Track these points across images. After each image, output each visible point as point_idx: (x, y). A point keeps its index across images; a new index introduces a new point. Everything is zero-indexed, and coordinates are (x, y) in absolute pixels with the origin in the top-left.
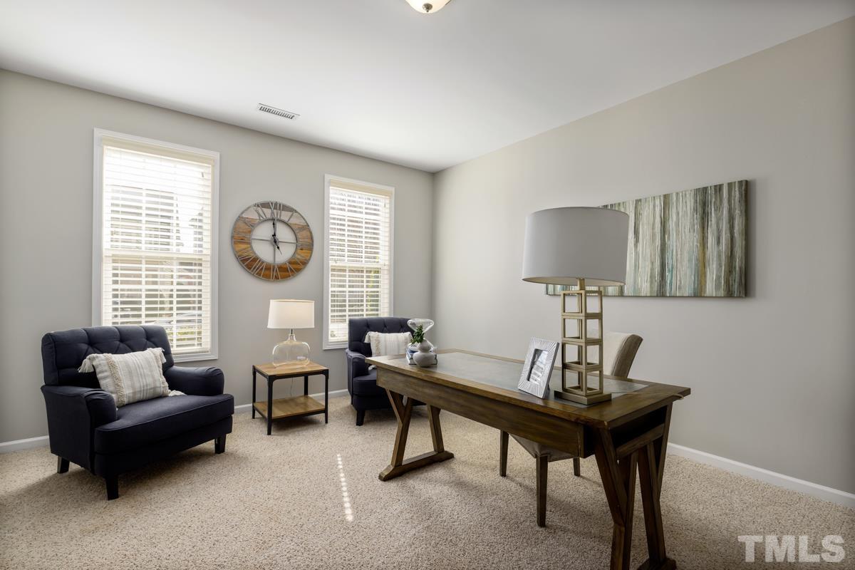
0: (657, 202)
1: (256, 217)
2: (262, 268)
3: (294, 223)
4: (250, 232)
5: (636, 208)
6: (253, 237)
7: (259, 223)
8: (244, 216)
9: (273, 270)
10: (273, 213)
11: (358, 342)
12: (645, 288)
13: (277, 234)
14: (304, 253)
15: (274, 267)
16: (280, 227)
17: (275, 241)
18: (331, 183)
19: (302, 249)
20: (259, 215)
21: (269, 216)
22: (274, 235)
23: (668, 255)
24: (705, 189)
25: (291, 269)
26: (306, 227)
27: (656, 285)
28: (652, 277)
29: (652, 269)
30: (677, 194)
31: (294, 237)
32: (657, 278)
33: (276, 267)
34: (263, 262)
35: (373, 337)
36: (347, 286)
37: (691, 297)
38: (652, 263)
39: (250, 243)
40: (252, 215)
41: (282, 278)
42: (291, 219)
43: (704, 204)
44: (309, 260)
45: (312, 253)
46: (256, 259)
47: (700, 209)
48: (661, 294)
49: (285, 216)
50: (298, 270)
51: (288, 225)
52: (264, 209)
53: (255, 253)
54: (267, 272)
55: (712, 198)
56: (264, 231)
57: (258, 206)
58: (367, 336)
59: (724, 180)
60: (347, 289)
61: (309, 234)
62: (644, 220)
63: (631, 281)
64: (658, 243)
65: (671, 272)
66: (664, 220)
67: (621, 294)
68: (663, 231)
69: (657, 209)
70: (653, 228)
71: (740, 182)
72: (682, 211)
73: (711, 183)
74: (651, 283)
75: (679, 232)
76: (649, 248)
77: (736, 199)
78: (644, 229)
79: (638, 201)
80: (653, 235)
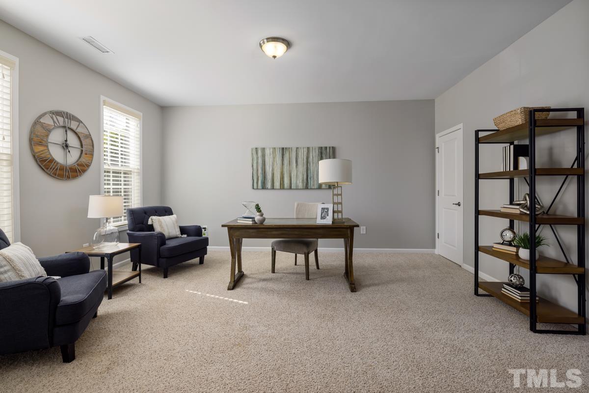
0: (305, 150)
1: (51, 123)
2: (57, 169)
3: (81, 131)
4: (47, 136)
5: (296, 151)
6: (49, 141)
7: (53, 129)
8: (42, 120)
9: (66, 171)
10: (64, 121)
11: (141, 225)
12: (300, 185)
13: (68, 140)
14: (88, 157)
15: (66, 167)
16: (70, 133)
17: (66, 146)
18: (105, 103)
19: (86, 154)
20: (54, 122)
21: (62, 124)
22: (66, 141)
23: (309, 172)
24: (322, 147)
25: (78, 169)
26: (89, 136)
27: (305, 184)
28: (303, 180)
29: (303, 178)
30: (312, 148)
31: (79, 144)
32: (305, 181)
33: (68, 168)
34: (58, 163)
35: (155, 220)
36: (111, 184)
37: (317, 189)
38: (303, 175)
39: (47, 146)
40: (48, 121)
41: (72, 177)
42: (78, 128)
43: (321, 153)
44: (91, 163)
45: (92, 158)
46: (52, 160)
47: (320, 156)
48: (307, 187)
49: (74, 125)
50: (84, 171)
51: (76, 133)
52: (58, 117)
53: (51, 155)
54: (61, 172)
55: (324, 152)
56: (56, 136)
57: (53, 114)
58: (150, 219)
59: (328, 146)
60: (111, 187)
61: (91, 141)
62: (300, 157)
63: (295, 182)
64: (305, 166)
65: (310, 179)
66: (308, 158)
67: (290, 188)
68: (307, 162)
69: (305, 153)
70: (303, 160)
71: (333, 147)
72: (314, 155)
73: (323, 146)
74: (303, 183)
75: (313, 163)
76: (302, 168)
77: (331, 153)
78: (300, 160)
79: (297, 148)
80: (303, 163)
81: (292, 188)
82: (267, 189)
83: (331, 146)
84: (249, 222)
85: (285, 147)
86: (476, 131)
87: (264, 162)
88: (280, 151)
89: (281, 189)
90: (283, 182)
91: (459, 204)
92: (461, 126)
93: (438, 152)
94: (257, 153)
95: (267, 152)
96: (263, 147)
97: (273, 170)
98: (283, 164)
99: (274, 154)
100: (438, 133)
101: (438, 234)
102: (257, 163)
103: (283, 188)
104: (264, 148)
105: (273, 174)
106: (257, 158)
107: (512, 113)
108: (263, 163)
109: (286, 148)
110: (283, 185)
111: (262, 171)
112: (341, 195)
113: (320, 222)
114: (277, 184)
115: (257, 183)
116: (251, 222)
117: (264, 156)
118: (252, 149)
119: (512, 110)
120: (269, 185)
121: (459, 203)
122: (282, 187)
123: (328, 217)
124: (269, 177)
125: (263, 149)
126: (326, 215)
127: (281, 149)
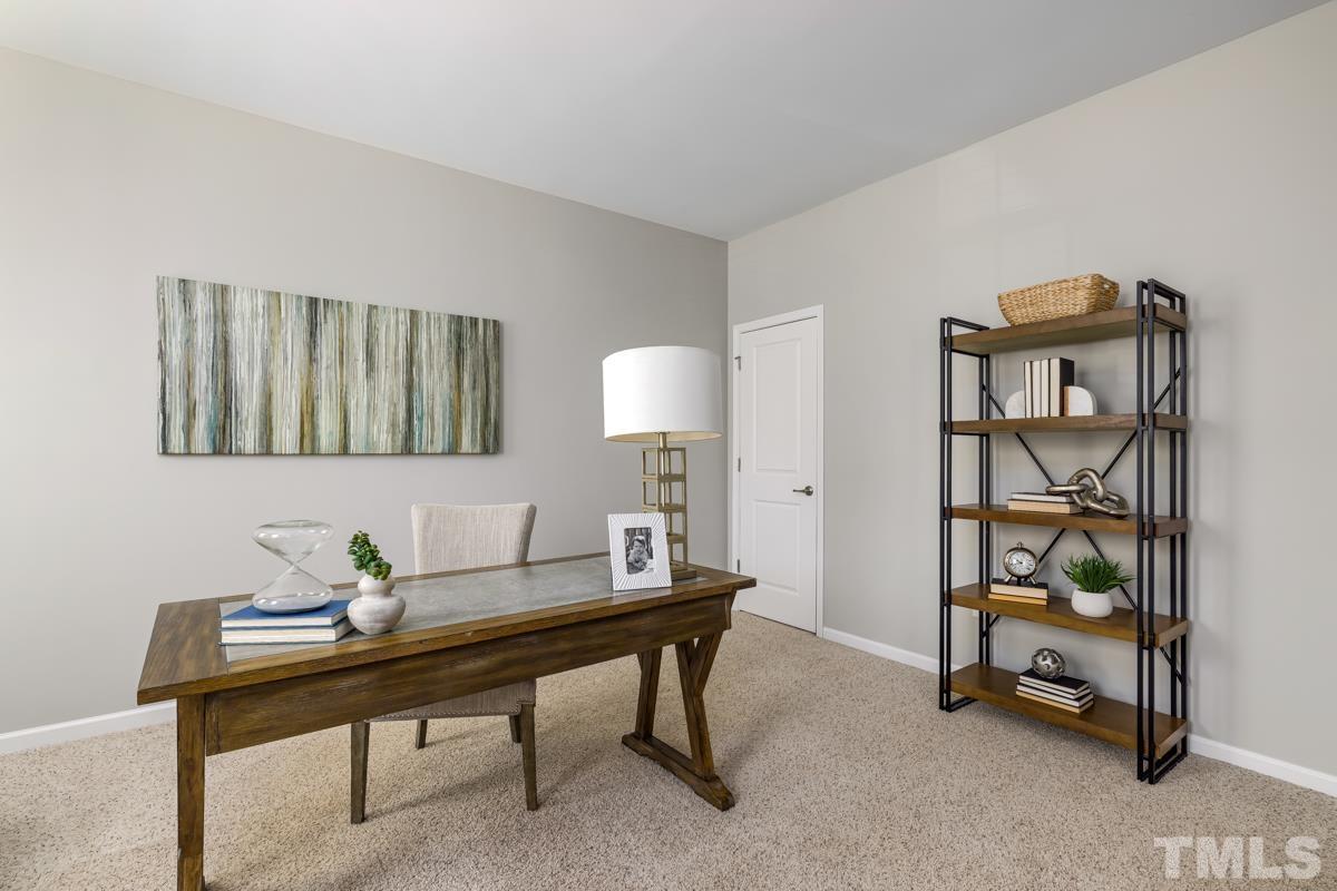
0: (401, 316)
5: (369, 317)
12: (384, 441)
23: (416, 395)
24: (460, 318)
27: (400, 437)
28: (394, 425)
29: (395, 416)
30: (428, 314)
32: (402, 426)
37: (443, 454)
38: (395, 405)
43: (459, 337)
47: (455, 345)
48: (407, 448)
55: (467, 331)
59: (481, 316)
62: (382, 340)
63: (363, 430)
64: (402, 377)
65: (420, 419)
66: (411, 348)
67: (344, 451)
68: (410, 361)
69: (402, 329)
70: (396, 354)
71: (495, 322)
72: (435, 339)
73: (466, 312)
74: (394, 434)
75: (431, 366)
76: (390, 381)
77: (490, 341)
78: (381, 353)
79: (372, 308)
80: (396, 363)
81: (353, 448)
82: (240, 454)
83: (491, 317)
84: (319, 636)
85: (321, 296)
86: (943, 321)
87: (226, 342)
88: (299, 309)
89: (302, 454)
90: (314, 426)
91: (808, 492)
92: (818, 310)
93: (740, 368)
94: (187, 303)
95: (241, 305)
96: (220, 281)
97: (267, 380)
98: (312, 360)
99: (275, 321)
100: (737, 323)
101: (739, 561)
102: (189, 343)
103: (314, 453)
104: (224, 289)
105: (268, 397)
106: (190, 323)
107: (1064, 285)
108: (220, 346)
109: (326, 302)
110: (314, 439)
111: (214, 375)
112: (682, 478)
113: (626, 583)
114: (286, 435)
115: (188, 430)
116: (331, 635)
117: (222, 317)
118: (161, 284)
119: (1067, 278)
120: (249, 437)
121: (808, 488)
122: (308, 446)
123: (651, 563)
124: (249, 406)
125: (221, 293)
126: (645, 556)
127: (304, 303)
